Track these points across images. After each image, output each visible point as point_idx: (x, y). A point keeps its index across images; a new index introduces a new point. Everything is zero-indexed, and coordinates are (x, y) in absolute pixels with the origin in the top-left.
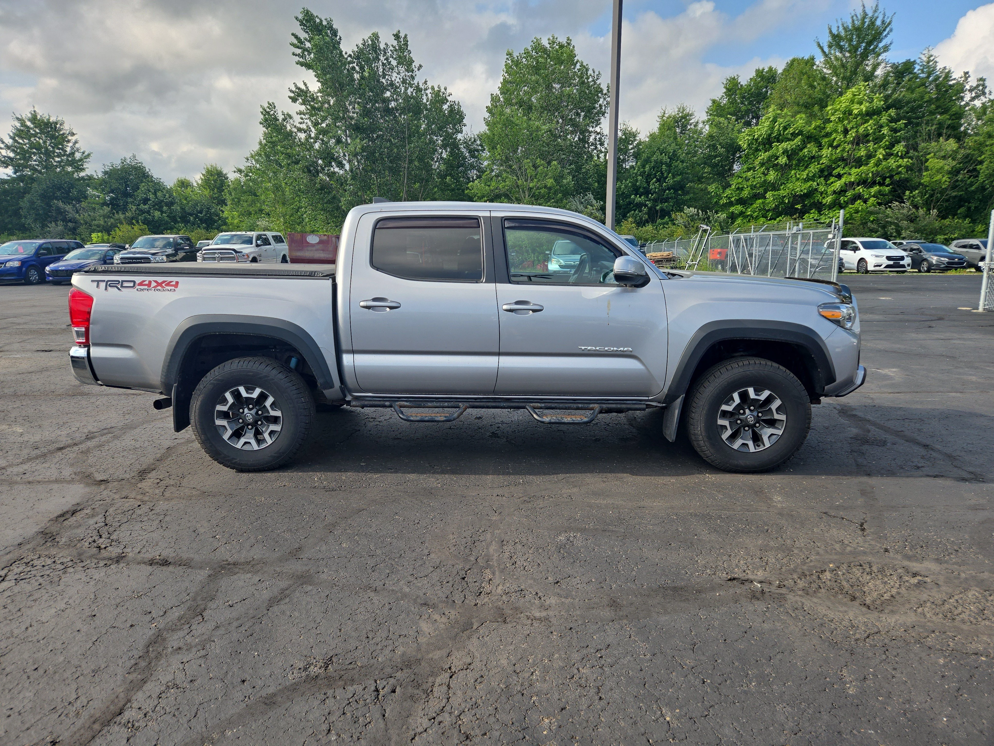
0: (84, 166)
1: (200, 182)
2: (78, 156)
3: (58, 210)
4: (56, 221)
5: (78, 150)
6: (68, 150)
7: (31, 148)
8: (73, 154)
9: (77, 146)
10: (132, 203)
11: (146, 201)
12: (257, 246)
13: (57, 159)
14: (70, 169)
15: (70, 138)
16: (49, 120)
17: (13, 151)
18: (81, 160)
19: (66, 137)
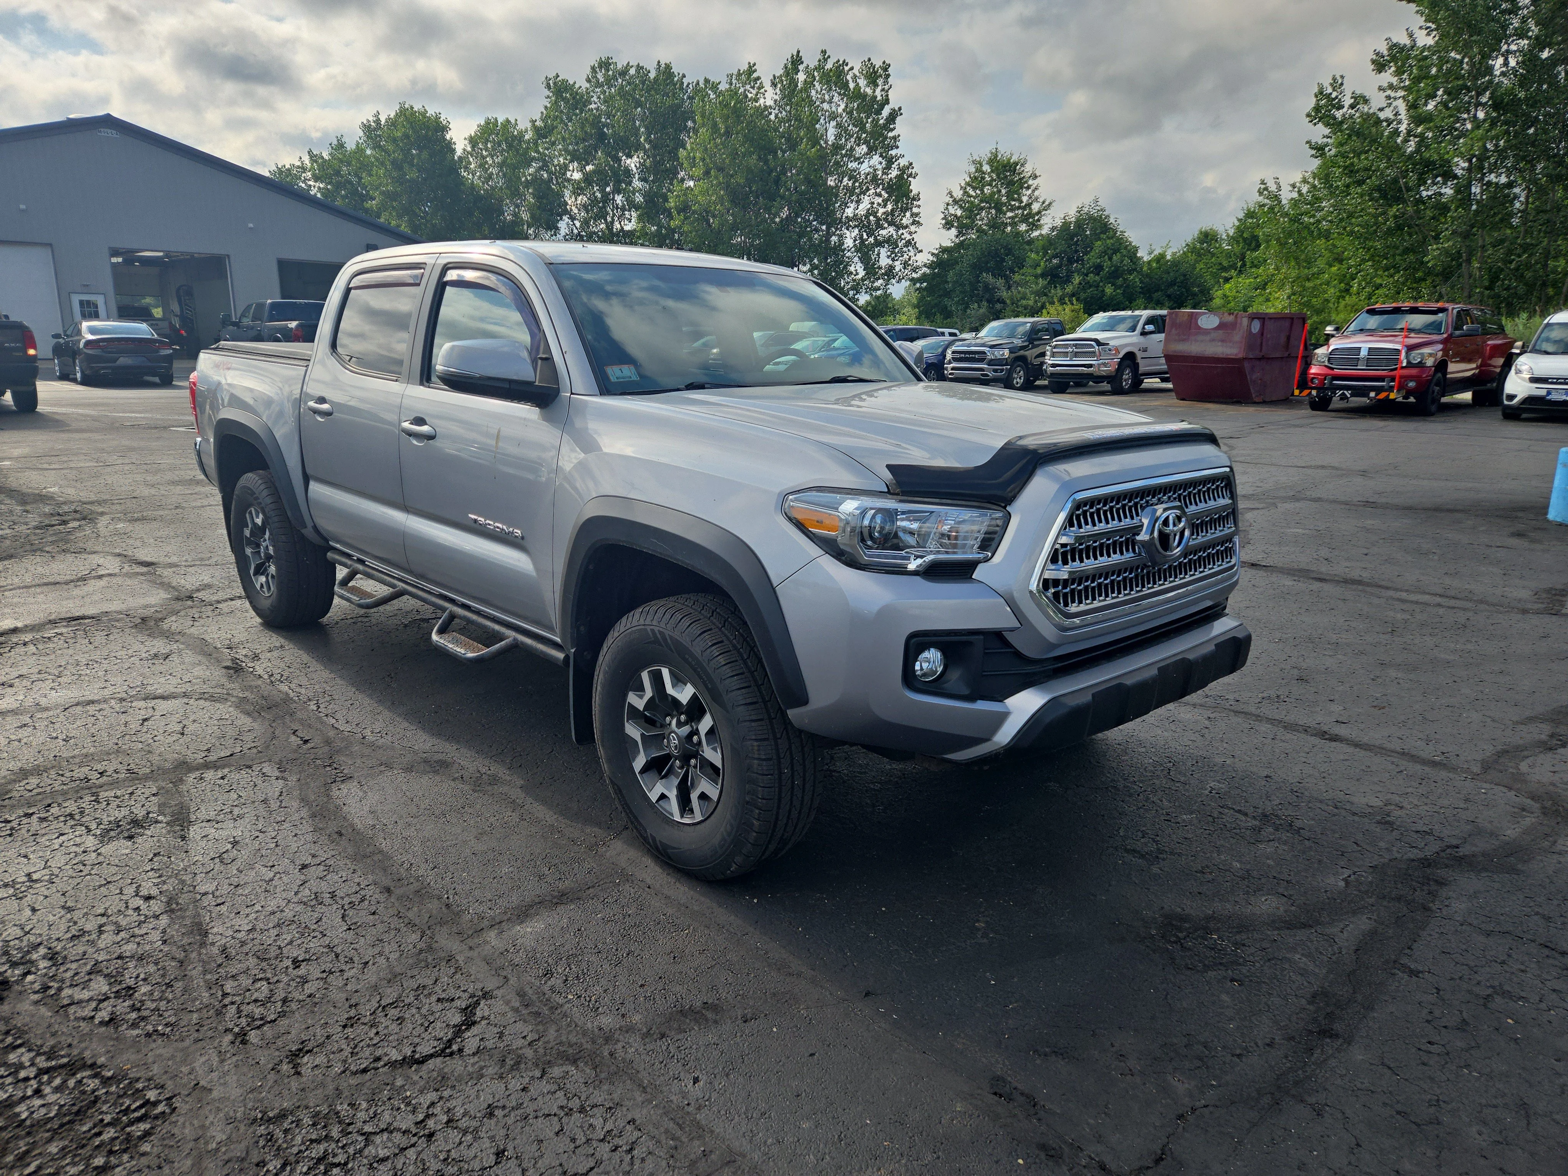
0: (1042, 222)
1: (1231, 232)
2: (1036, 207)
3: (986, 287)
4: (979, 302)
5: (1036, 199)
6: (1025, 199)
7: (981, 201)
8: (1029, 205)
9: (1036, 193)
10: (1078, 271)
11: (1098, 268)
12: (1144, 333)
13: (1009, 214)
14: (1023, 227)
15: (1030, 182)
16: (1009, 160)
17: (961, 207)
18: (1039, 212)
19: (1026, 182)
